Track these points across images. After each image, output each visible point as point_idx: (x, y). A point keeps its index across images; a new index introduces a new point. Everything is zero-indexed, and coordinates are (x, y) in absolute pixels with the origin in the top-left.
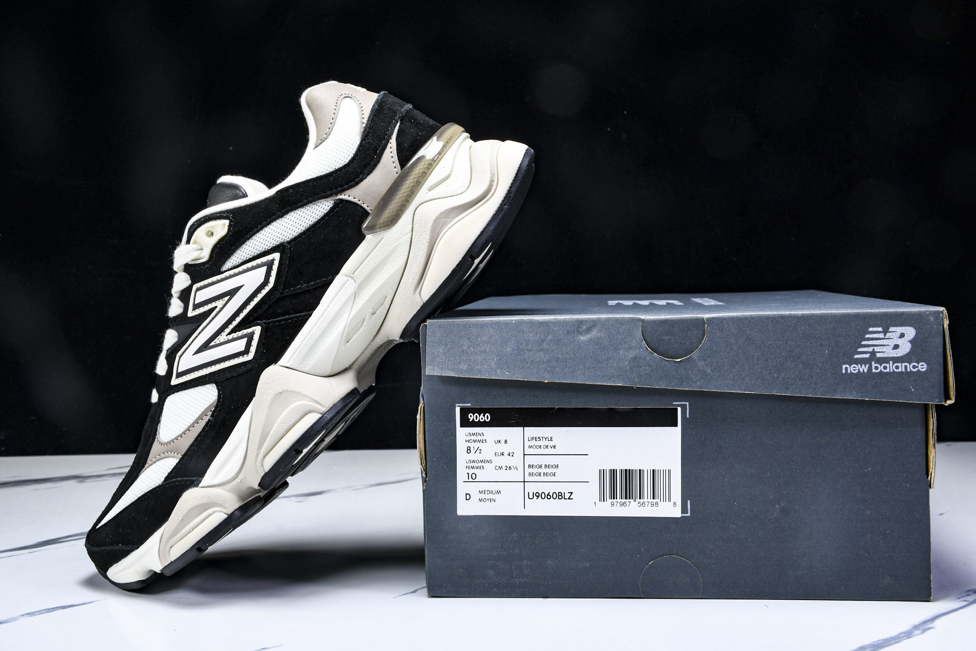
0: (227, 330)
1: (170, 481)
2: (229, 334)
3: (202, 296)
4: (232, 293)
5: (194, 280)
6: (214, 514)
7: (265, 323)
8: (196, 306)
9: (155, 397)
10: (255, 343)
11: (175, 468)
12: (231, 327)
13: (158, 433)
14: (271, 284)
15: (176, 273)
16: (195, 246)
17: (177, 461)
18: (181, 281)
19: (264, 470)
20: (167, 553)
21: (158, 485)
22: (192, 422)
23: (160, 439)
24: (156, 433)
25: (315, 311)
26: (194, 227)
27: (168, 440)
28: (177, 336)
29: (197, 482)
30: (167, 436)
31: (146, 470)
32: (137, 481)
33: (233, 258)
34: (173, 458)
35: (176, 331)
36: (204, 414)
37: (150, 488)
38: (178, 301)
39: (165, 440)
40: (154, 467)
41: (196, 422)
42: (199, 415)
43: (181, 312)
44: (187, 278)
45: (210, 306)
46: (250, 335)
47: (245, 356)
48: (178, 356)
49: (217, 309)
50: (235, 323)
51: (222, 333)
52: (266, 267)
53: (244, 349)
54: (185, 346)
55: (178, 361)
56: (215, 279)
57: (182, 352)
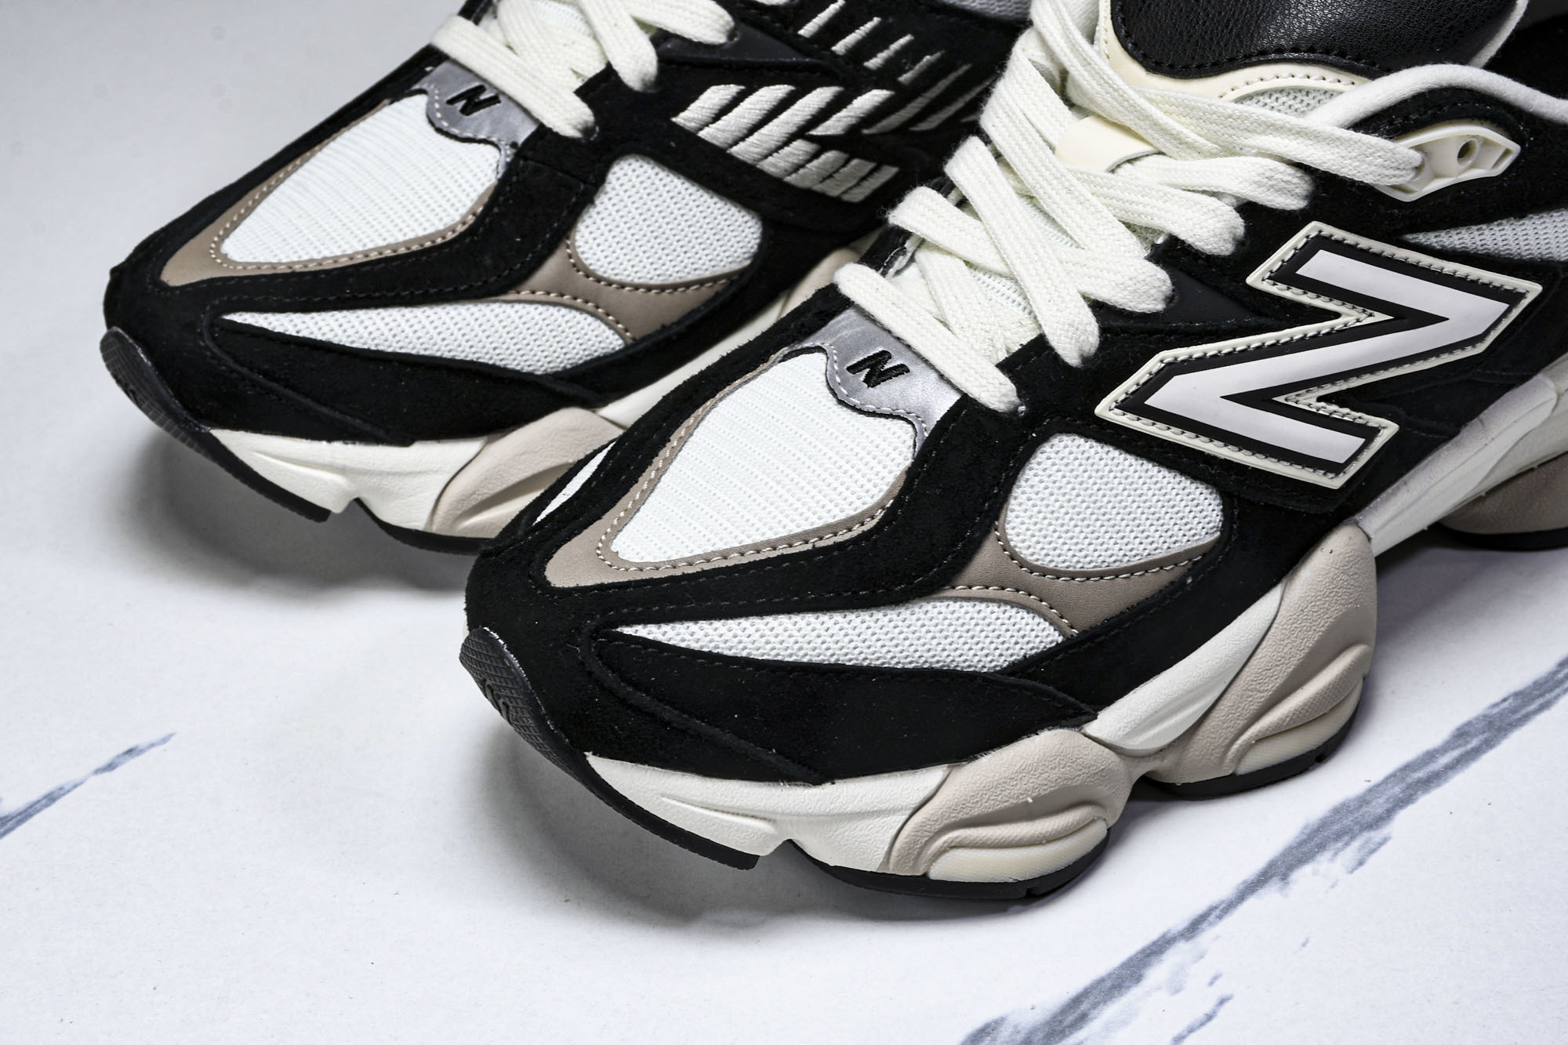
2: (1326, 398)
3: (1324, 266)
6: (1095, 824)
7: (1405, 422)
8: (1285, 277)
10: (1365, 457)
12: (1342, 387)
14: (1478, 350)
17: (1056, 640)
19: (1236, 769)
20: (929, 852)
21: (985, 670)
22: (1135, 561)
23: (1007, 541)
24: (997, 518)
25: (1465, 433)
26: (1440, 108)
27: (1039, 563)
28: (1169, 300)
29: (1084, 718)
30: (1029, 547)
31: (946, 603)
32: (902, 610)
33: (1453, 232)
34: (1045, 620)
35: (1173, 284)
36: (1174, 559)
37: (955, 664)
38: (1238, 224)
39: (1025, 553)
40: (979, 612)
41: (1145, 567)
42: (1160, 556)
43: (1227, 253)
44: (1298, 191)
45: (1321, 303)
46: (1369, 433)
47: (1331, 475)
48: (1162, 361)
49: (1337, 324)
50: (1354, 383)
51: (1315, 388)
52: (1505, 306)
53: (1342, 461)
54: (1197, 351)
55: (1154, 370)
56: (1376, 246)
57: (1180, 359)
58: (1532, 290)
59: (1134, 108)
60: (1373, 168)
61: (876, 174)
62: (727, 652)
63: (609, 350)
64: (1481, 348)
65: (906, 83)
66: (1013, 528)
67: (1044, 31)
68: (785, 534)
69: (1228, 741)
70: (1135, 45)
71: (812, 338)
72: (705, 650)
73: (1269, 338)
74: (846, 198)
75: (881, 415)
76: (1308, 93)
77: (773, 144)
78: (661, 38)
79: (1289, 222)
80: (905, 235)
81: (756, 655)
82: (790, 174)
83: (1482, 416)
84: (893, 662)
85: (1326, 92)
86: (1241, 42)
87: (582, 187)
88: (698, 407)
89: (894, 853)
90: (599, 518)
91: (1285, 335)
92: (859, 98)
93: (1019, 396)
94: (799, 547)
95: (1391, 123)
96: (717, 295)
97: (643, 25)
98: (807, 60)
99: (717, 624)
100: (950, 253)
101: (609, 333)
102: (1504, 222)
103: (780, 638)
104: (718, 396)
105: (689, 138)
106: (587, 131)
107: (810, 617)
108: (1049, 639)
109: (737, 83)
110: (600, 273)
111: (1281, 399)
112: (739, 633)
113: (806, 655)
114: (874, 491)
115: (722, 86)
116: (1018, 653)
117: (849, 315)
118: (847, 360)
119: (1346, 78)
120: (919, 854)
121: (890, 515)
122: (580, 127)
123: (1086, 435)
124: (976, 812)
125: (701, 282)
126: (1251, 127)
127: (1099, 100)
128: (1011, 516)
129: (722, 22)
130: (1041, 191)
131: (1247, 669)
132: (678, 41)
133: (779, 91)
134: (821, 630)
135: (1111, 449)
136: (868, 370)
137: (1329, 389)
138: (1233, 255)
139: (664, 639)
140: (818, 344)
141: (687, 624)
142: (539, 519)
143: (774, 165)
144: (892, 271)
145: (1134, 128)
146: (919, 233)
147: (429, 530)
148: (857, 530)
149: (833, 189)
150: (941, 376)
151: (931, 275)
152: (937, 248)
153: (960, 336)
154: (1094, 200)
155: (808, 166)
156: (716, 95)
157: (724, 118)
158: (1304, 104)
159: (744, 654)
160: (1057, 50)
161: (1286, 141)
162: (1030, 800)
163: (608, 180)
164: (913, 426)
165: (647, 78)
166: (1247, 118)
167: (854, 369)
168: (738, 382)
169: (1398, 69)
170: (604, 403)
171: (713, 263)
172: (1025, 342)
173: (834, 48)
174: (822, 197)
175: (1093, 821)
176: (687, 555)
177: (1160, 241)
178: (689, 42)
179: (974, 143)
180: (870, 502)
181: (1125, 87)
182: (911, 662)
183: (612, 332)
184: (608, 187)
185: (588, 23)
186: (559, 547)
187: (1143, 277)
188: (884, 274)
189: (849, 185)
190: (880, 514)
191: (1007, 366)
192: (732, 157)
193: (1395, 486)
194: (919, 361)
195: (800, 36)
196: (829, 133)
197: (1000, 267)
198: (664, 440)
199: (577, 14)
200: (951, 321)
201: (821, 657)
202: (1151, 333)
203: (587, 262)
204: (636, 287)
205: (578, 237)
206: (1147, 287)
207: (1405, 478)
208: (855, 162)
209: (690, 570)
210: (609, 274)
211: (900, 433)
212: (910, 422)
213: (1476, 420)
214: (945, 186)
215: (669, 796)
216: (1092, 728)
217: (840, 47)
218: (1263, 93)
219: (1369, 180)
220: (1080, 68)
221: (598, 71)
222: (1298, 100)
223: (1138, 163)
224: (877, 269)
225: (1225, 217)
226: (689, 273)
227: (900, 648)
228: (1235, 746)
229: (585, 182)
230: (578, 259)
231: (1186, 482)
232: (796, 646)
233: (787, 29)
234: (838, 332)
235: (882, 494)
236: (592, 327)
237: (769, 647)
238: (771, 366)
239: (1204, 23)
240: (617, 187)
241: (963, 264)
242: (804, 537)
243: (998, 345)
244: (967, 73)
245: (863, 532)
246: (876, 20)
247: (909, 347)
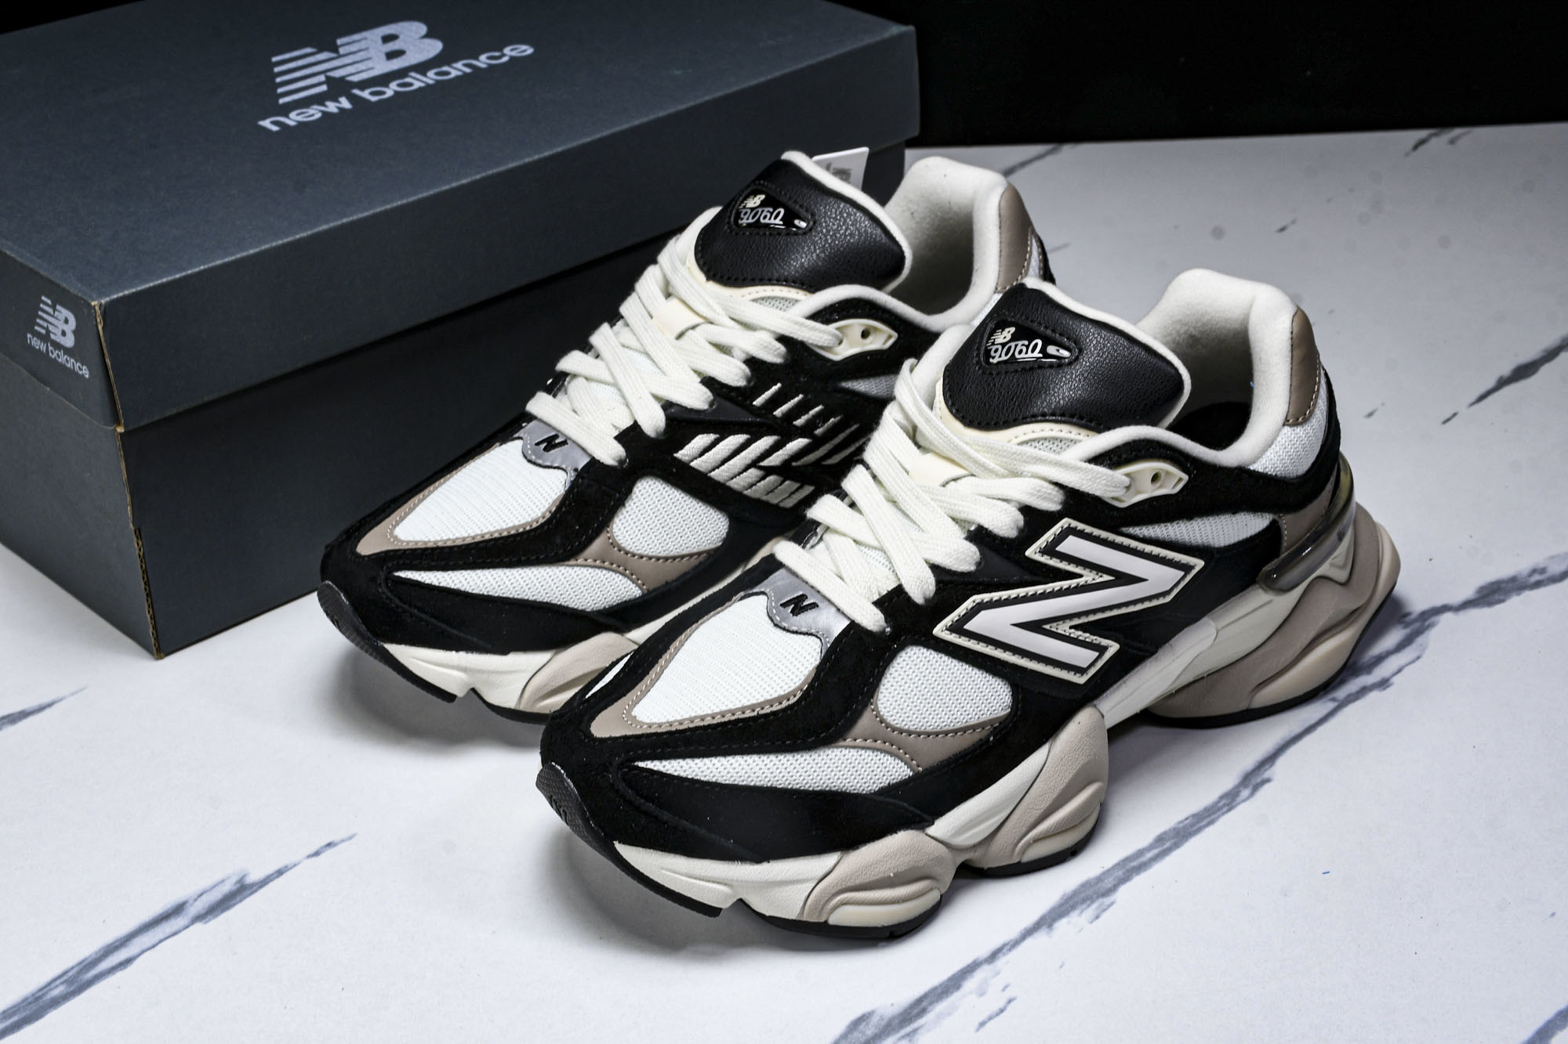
2: (1076, 628)
3: (1073, 546)
4: (1123, 578)
5: (1073, 512)
6: (932, 892)
7: (1123, 643)
8: (1046, 549)
10: (1100, 664)
11: (901, 782)
12: (1085, 620)
17: (908, 774)
20: (829, 907)
21: (864, 792)
22: (958, 726)
23: (878, 712)
24: (872, 697)
25: (1160, 652)
26: (1140, 451)
27: (898, 726)
28: (978, 564)
29: (926, 824)
30: (892, 716)
31: (840, 749)
32: (813, 753)
33: (1150, 527)
34: (902, 761)
35: (981, 554)
36: (982, 725)
37: (845, 788)
38: (1020, 519)
39: (889, 720)
40: (861, 755)
41: (964, 730)
42: (973, 723)
43: (1014, 536)
44: (1056, 499)
45: (1072, 568)
46: (1102, 650)
47: (1078, 675)
48: (974, 602)
49: (1081, 581)
50: (1092, 618)
51: (1068, 621)
52: (1182, 573)
53: (1085, 666)
54: (995, 596)
55: (969, 608)
56: (1104, 534)
57: (985, 601)
58: (1199, 564)
59: (957, 448)
60: (1101, 486)
61: (800, 491)
62: (703, 779)
63: (633, 597)
64: (1168, 599)
65: (820, 435)
66: (882, 704)
67: (902, 402)
68: (740, 706)
69: (1016, 841)
70: (957, 411)
71: (759, 586)
72: (690, 777)
73: (1040, 589)
74: (782, 505)
75: (801, 633)
76: (1061, 441)
77: (736, 471)
78: (668, 406)
79: (1051, 518)
80: (817, 524)
81: (721, 780)
82: (747, 489)
83: (1171, 642)
84: (807, 786)
85: (1072, 441)
86: (1021, 410)
87: (617, 495)
88: (687, 628)
89: (807, 907)
90: (625, 695)
91: (1049, 588)
92: (790, 443)
93: (886, 621)
94: (748, 714)
95: (1110, 459)
96: (701, 563)
97: (657, 398)
98: (758, 420)
99: (697, 761)
100: (844, 535)
101: (633, 586)
102: (1181, 522)
103: (736, 770)
104: (700, 622)
105: (684, 466)
106: (621, 462)
107: (755, 757)
108: (904, 773)
109: (715, 433)
110: (628, 548)
111: (1047, 627)
112: (711, 766)
113: (752, 781)
114: (796, 680)
115: (705, 435)
116: (885, 781)
117: (781, 572)
118: (781, 600)
119: (1084, 432)
120: (823, 908)
121: (806, 695)
122: (617, 459)
123: (928, 646)
124: (858, 882)
125: (691, 555)
126: (1028, 460)
127: (936, 443)
128: (881, 696)
129: (705, 396)
130: (900, 498)
131: (1027, 795)
132: (678, 408)
133: (740, 438)
134: (761, 765)
135: (943, 655)
136: (793, 606)
137: (1076, 622)
138: (1017, 538)
139: (664, 770)
140: (763, 590)
141: (678, 761)
142: (587, 697)
143: (737, 484)
144: (808, 546)
145: (957, 460)
146: (825, 523)
147: (517, 708)
148: (785, 704)
149: (773, 499)
150: (839, 610)
151: (832, 548)
152: (836, 532)
153: (850, 585)
154: (932, 503)
155: (758, 484)
156: (701, 440)
157: (707, 454)
158: (1059, 447)
159: (714, 780)
160: (910, 413)
161: (1048, 469)
162: (892, 875)
163: (633, 492)
164: (821, 640)
165: (659, 430)
166: (1025, 454)
167: (784, 605)
168: (712, 613)
169: (1114, 428)
170: (629, 630)
171: (698, 544)
172: (890, 590)
173: (775, 413)
174: (767, 504)
175: (931, 890)
176: (679, 718)
177: (972, 528)
178: (686, 408)
179: (860, 468)
180: (793, 687)
181: (952, 436)
182: (818, 786)
183: (634, 585)
184: (634, 496)
185: (623, 396)
186: (600, 712)
187: (962, 550)
188: (804, 547)
189: (784, 497)
190: (799, 694)
191: (879, 603)
192: (711, 479)
193: (1119, 683)
194: (825, 600)
195: (754, 406)
196: (771, 464)
197: (875, 543)
198: (666, 648)
199: (616, 391)
200: (845, 576)
201: (762, 783)
202: (967, 584)
203: (620, 542)
204: (650, 558)
205: (614, 526)
206: (964, 556)
207: (1125, 679)
208: (787, 482)
209: (681, 728)
210: (633, 549)
211: (812, 644)
212: (818, 637)
213: (1167, 645)
214: (842, 495)
215: (667, 870)
216: (931, 830)
217: (778, 412)
218: (1034, 440)
219: (1098, 493)
220: (924, 423)
221: (629, 425)
222: (1055, 445)
223: (959, 481)
224: (799, 544)
225: (1012, 514)
226: (683, 550)
227: (811, 777)
228: (1020, 844)
229: (619, 493)
230: (614, 539)
231: (989, 677)
232: (747, 775)
233: (746, 401)
234: (775, 582)
235: (801, 682)
236: (622, 582)
237: (729, 775)
238: (733, 603)
239: (999, 398)
240: (640, 496)
241: (852, 542)
242: (752, 708)
243: (874, 591)
244: (856, 430)
245: (789, 705)
246: (801, 396)
247: (819, 592)
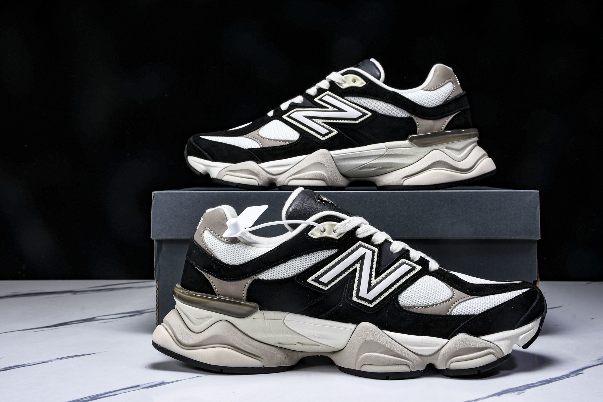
0: (324, 121)
1: (249, 151)
2: (324, 123)
3: (327, 98)
4: (340, 110)
5: (331, 89)
6: (255, 180)
7: (340, 133)
8: (321, 100)
9: (271, 114)
10: (330, 136)
11: (256, 149)
12: (327, 121)
13: (260, 129)
14: (357, 122)
15: (325, 79)
16: (344, 79)
17: (259, 147)
18: (324, 84)
19: (288, 183)
23: (258, 132)
29: (260, 162)
30: (262, 134)
34: (258, 144)
45: (326, 105)
46: (331, 132)
47: (321, 136)
49: (329, 109)
50: (330, 121)
51: (321, 119)
53: (324, 134)
55: (294, 111)
57: (298, 110)
58: (370, 114)
73: (316, 109)
111: (314, 119)
123: (280, 120)
131: (295, 166)
216: (261, 165)
228: (289, 179)
